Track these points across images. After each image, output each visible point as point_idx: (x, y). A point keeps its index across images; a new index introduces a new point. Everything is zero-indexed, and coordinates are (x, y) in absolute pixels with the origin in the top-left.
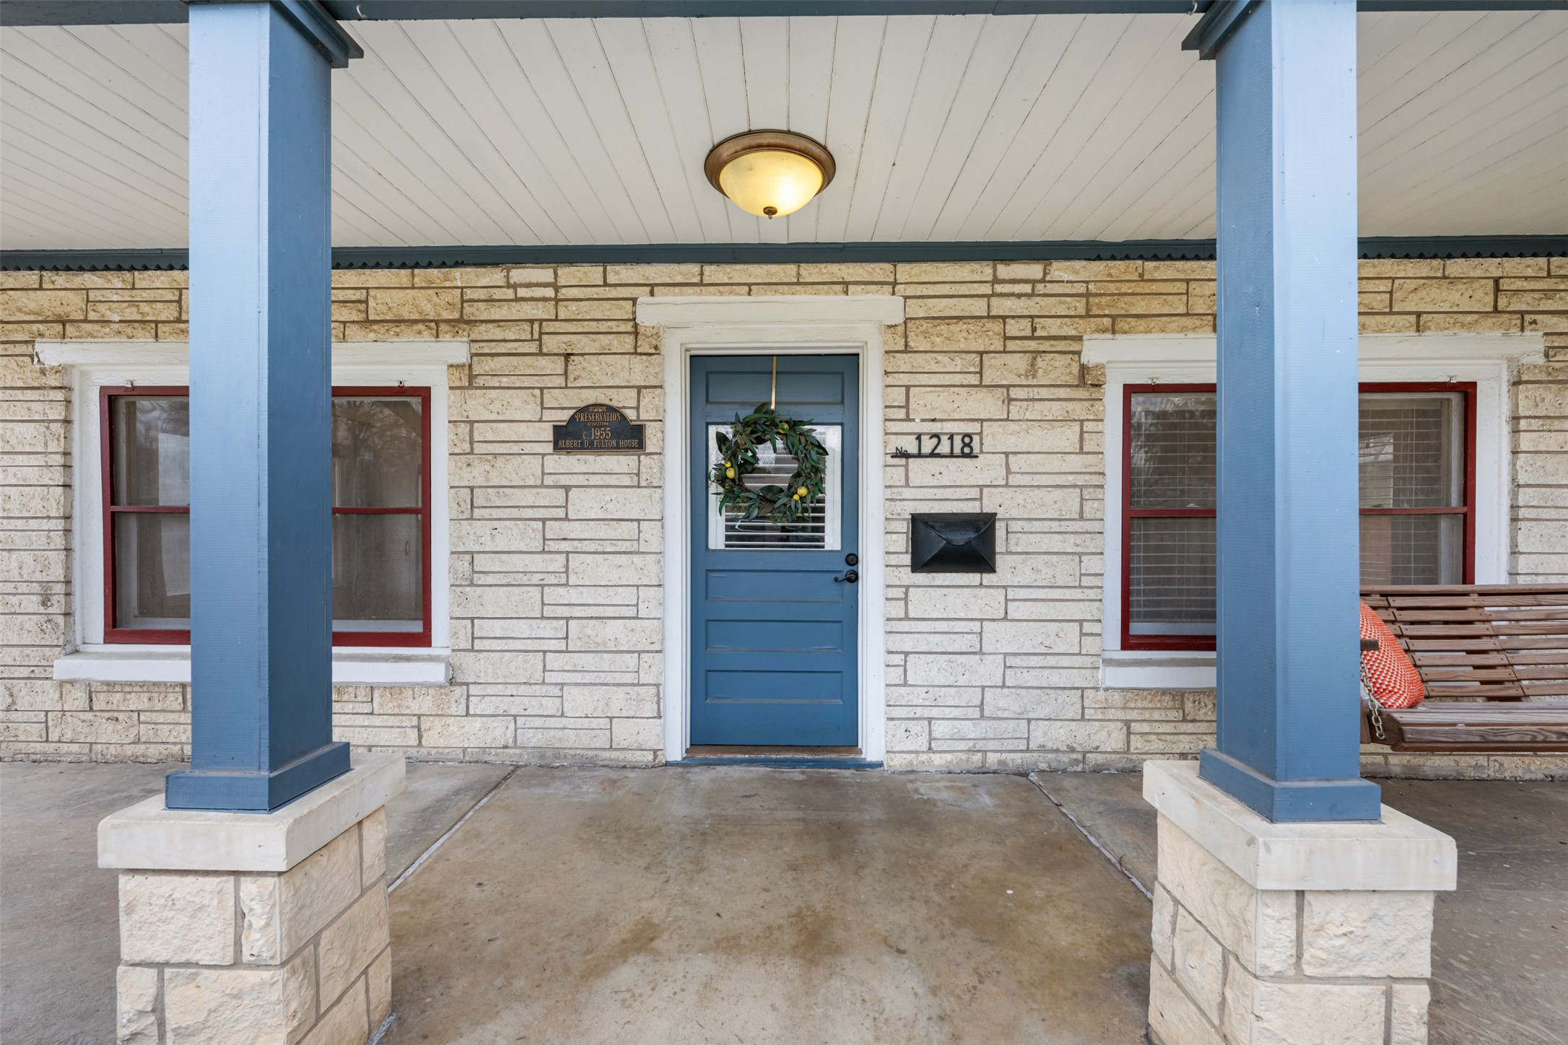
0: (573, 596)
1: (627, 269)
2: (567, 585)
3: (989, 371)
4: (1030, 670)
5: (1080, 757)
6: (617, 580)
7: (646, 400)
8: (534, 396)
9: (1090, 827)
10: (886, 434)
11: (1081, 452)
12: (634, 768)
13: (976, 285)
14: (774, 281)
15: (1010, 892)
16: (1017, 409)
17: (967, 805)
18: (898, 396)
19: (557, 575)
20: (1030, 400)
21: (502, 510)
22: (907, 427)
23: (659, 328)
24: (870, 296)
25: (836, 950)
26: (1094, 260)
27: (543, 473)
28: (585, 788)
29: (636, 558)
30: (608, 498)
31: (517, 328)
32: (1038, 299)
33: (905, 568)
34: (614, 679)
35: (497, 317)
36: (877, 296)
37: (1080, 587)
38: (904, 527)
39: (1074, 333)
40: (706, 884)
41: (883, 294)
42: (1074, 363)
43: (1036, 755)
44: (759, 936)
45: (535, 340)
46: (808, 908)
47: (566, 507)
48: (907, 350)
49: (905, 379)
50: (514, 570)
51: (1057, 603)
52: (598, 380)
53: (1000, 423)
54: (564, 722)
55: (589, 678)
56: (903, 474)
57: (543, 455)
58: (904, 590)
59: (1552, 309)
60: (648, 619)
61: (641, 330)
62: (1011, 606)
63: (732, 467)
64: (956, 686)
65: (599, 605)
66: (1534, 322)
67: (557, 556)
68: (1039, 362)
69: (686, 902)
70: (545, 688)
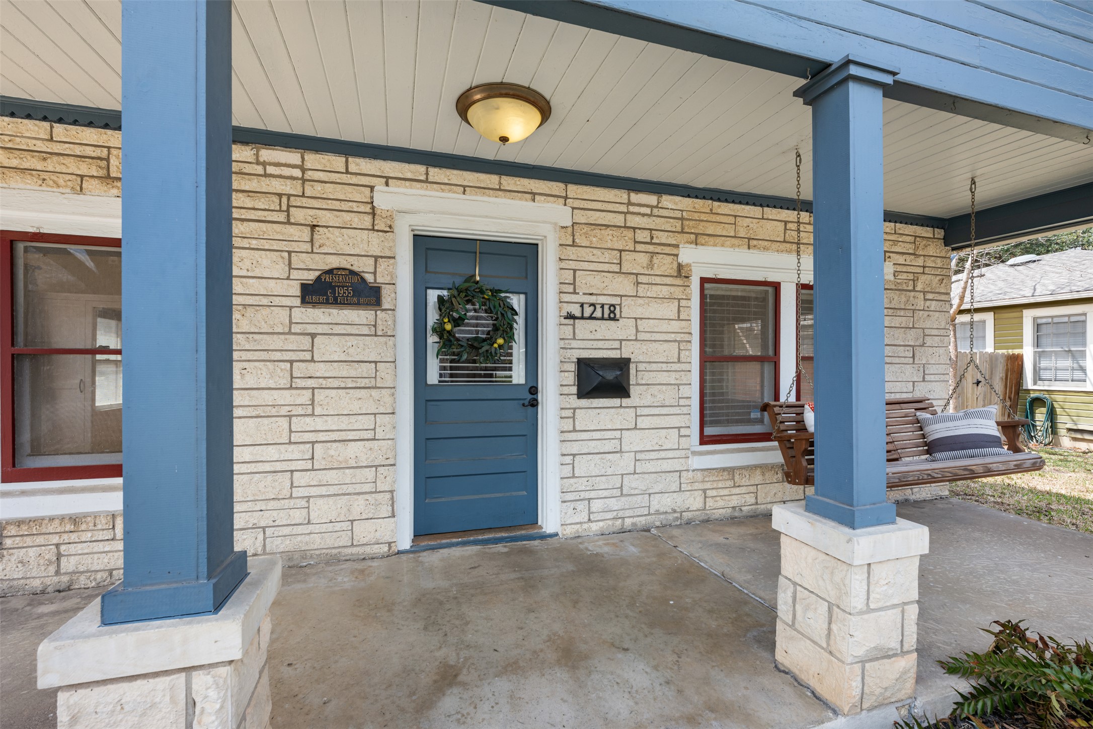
0: (319, 423)
1: (366, 162)
2: (313, 415)
3: (625, 263)
4: (651, 461)
5: (678, 515)
6: (358, 410)
7: (382, 267)
8: (282, 258)
9: (699, 557)
10: (561, 302)
11: (679, 319)
12: (373, 558)
13: (617, 205)
14: (482, 186)
15: (671, 602)
16: (642, 289)
17: (623, 553)
18: (568, 276)
19: (304, 407)
20: (650, 284)
21: (252, 352)
22: (574, 298)
23: (393, 211)
24: (549, 205)
25: (586, 657)
26: (686, 197)
27: (291, 323)
28: (340, 579)
29: (374, 392)
30: (350, 344)
31: (267, 199)
32: (654, 218)
33: (573, 396)
34: (355, 489)
35: (247, 188)
36: (554, 205)
37: (679, 406)
38: (572, 367)
39: (674, 242)
40: (476, 631)
41: (559, 204)
42: (674, 262)
43: (653, 516)
44: (531, 659)
45: (283, 211)
46: (554, 634)
47: (312, 351)
48: (574, 244)
49: (573, 265)
50: (264, 404)
51: (666, 417)
52: (341, 249)
53: (632, 298)
54: (310, 528)
55: (332, 490)
56: (572, 331)
57: (291, 308)
58: (572, 411)
59: (897, 251)
60: (384, 439)
61: (378, 212)
62: (639, 419)
63: (449, 321)
64: (606, 476)
65: (341, 430)
66: (889, 257)
67: (304, 392)
68: (655, 260)
69: (468, 646)
70: (292, 502)
